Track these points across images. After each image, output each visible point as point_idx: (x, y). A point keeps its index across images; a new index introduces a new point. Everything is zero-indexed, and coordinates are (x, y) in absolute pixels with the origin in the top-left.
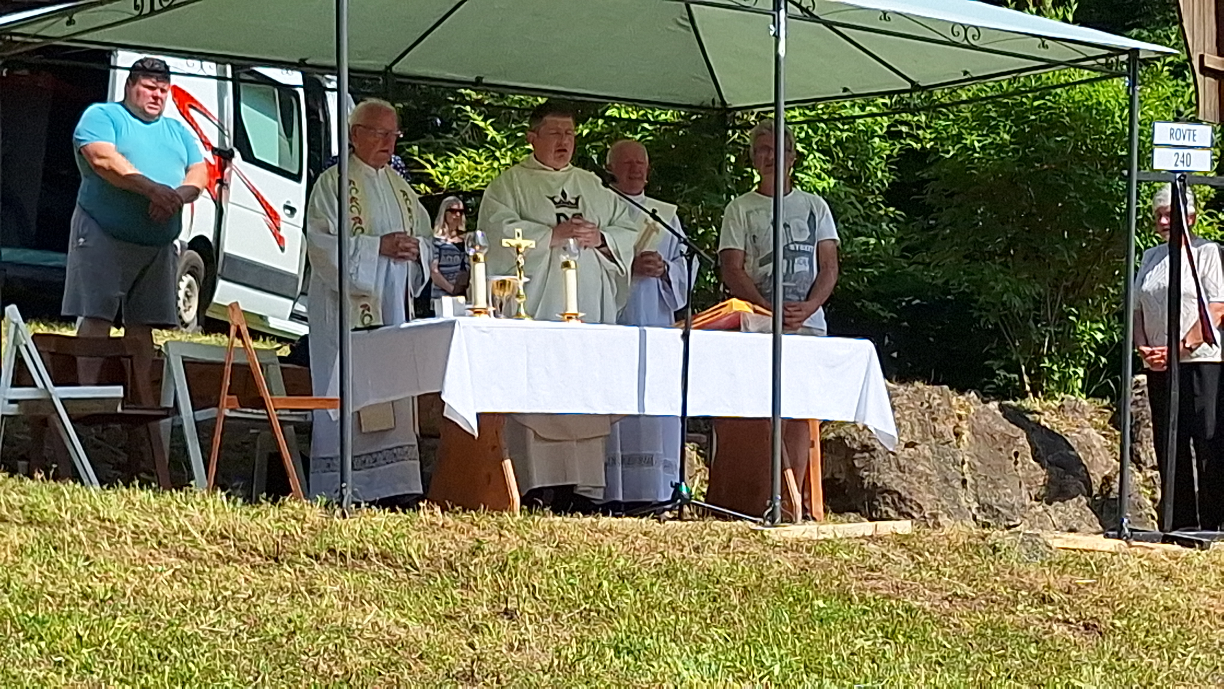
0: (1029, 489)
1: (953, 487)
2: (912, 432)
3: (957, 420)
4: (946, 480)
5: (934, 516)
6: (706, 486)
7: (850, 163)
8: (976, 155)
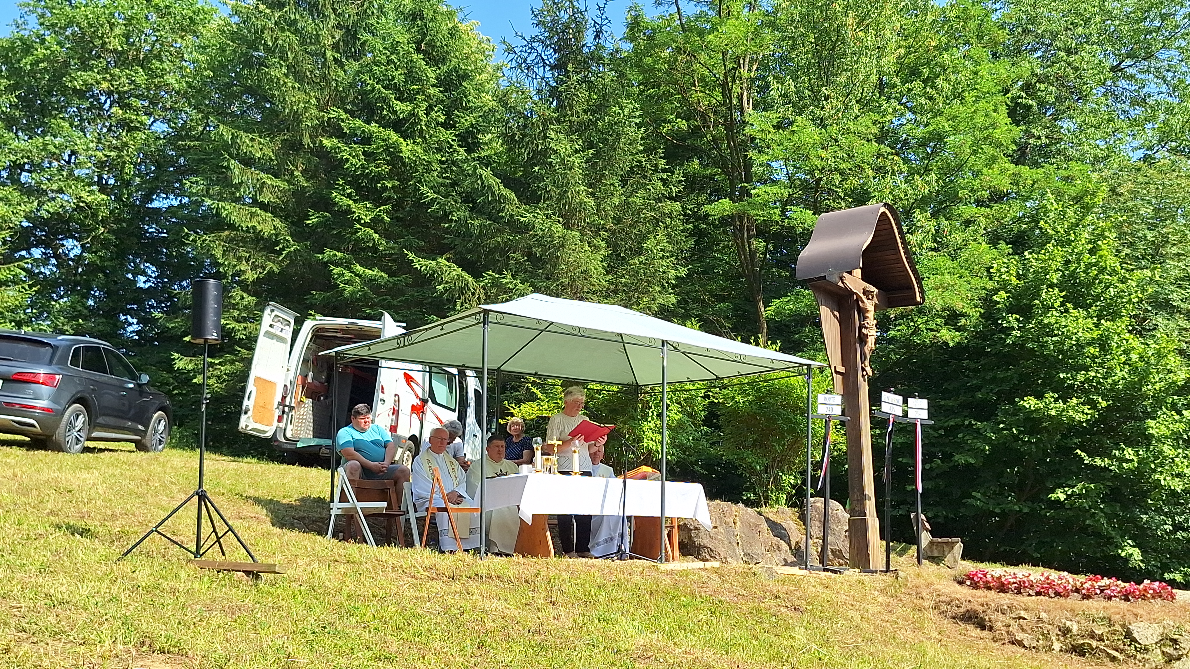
0: (765, 546)
1: (733, 546)
2: (716, 522)
3: (735, 517)
4: (730, 542)
5: (726, 558)
7: (688, 408)
8: (740, 405)
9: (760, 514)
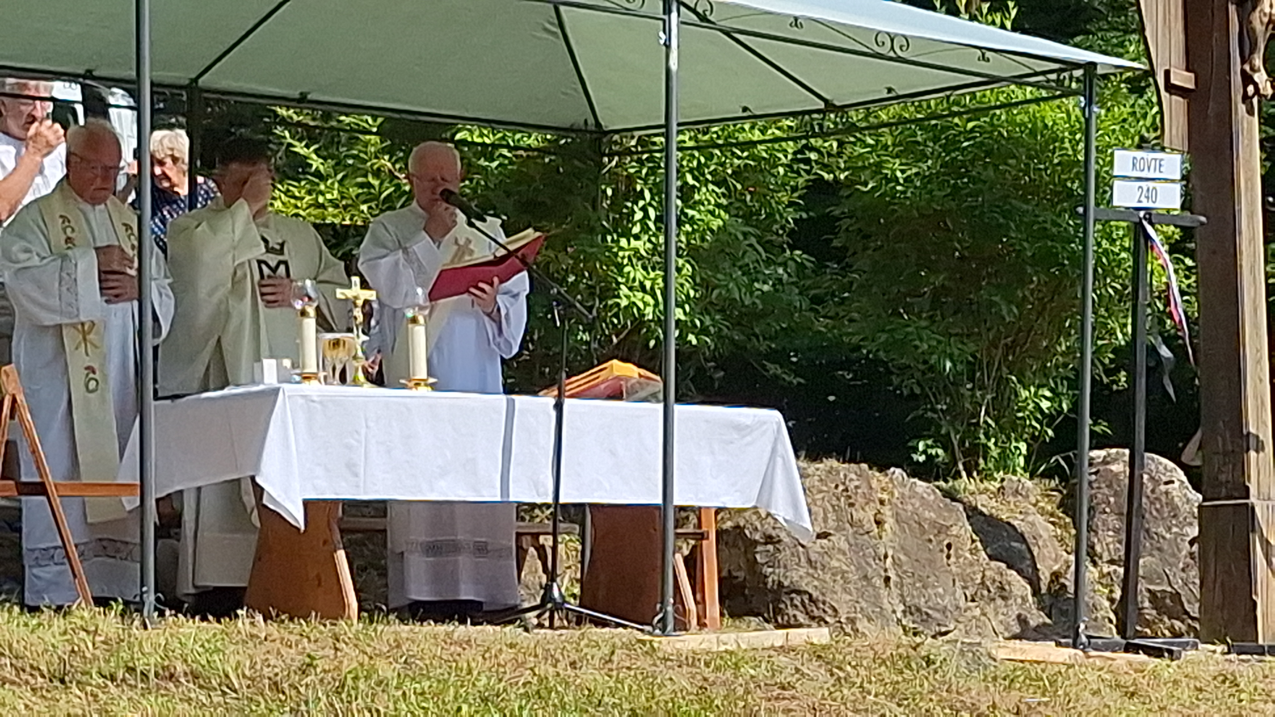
0: (964, 588)
1: (874, 587)
2: (825, 520)
3: (879, 507)
4: (865, 577)
5: (852, 621)
6: (578, 586)
7: (748, 197)
8: (899, 188)
9: (951, 495)
